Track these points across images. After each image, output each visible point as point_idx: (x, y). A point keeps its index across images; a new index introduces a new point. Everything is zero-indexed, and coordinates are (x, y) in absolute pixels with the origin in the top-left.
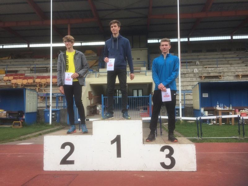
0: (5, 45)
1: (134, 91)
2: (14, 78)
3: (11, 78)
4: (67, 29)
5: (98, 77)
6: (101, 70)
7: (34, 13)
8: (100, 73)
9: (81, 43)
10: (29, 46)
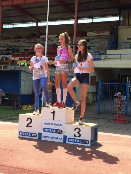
0: (16, 24)
2: (20, 59)
3: (17, 59)
4: (75, 4)
5: (104, 60)
6: (109, 52)
8: (107, 55)
9: (93, 19)
10: (37, 24)
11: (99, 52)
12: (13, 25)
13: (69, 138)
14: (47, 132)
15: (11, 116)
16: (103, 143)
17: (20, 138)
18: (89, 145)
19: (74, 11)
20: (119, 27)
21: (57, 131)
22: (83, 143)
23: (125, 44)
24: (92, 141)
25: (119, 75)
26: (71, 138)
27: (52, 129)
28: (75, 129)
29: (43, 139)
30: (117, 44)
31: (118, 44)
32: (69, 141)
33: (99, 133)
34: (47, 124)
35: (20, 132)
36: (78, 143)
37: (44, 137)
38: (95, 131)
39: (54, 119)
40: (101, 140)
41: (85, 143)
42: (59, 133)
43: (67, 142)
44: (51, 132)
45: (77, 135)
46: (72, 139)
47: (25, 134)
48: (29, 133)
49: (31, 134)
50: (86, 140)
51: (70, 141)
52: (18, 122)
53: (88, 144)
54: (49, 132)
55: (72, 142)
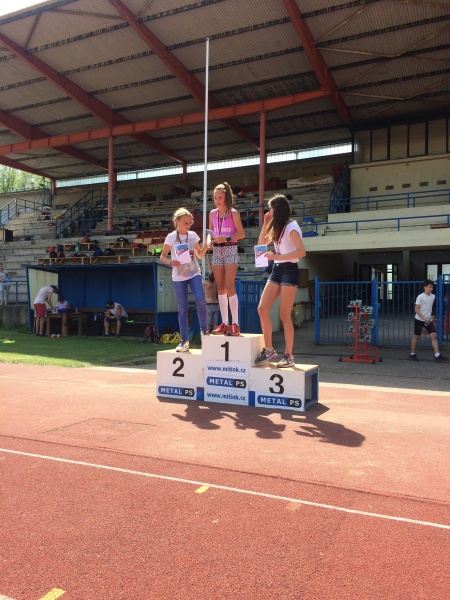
0: (142, 172)
1: (429, 266)
2: (154, 242)
3: (147, 241)
4: (259, 123)
5: (323, 235)
6: (332, 218)
7: (190, 97)
8: (329, 225)
10: (185, 170)
11: (312, 220)
12: (137, 173)
13: (260, 397)
14: (215, 384)
15: (140, 357)
16: (330, 404)
17: (161, 399)
18: (302, 409)
19: (259, 139)
20: (351, 167)
21: (234, 383)
22: (288, 405)
23: (365, 200)
24: (307, 401)
25: (355, 264)
26: (264, 397)
27: (224, 379)
28: (272, 378)
29: (207, 399)
30: (349, 201)
31: (352, 201)
32: (260, 402)
33: (321, 385)
34: (214, 369)
35: (160, 387)
36: (279, 404)
37: (209, 395)
38: (312, 380)
39: (227, 359)
40: (325, 398)
41: (293, 405)
42: (239, 386)
43: (257, 405)
44: (223, 385)
45: (277, 389)
46: (267, 397)
47: (172, 390)
48: (178, 389)
49: (183, 390)
50: (295, 400)
51: (263, 403)
52: (155, 368)
53: (299, 406)
54: (220, 385)
55: (267, 404)
